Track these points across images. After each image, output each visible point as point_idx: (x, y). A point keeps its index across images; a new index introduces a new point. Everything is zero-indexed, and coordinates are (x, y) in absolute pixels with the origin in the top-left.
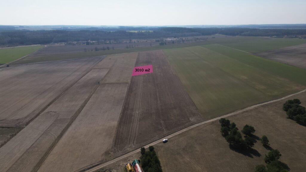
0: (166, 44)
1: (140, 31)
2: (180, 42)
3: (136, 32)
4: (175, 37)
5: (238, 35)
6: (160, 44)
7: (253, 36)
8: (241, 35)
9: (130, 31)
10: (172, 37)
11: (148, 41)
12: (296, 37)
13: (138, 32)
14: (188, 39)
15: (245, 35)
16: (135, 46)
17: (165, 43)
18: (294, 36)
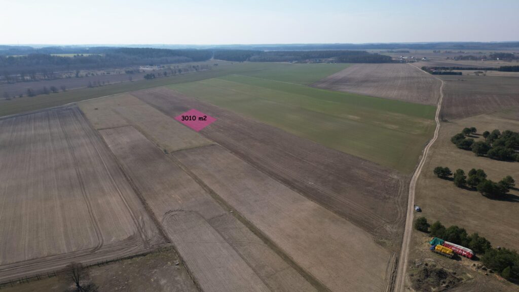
0: (154, 78)
1: (80, 55)
2: (176, 73)
3: (71, 55)
4: (151, 65)
5: (245, 60)
6: (145, 77)
7: (267, 61)
8: (249, 60)
9: (58, 55)
10: (147, 65)
11: (112, 73)
12: (320, 62)
13: (75, 56)
14: (179, 68)
15: (255, 60)
16: (104, 83)
17: (154, 75)
18: (318, 61)
